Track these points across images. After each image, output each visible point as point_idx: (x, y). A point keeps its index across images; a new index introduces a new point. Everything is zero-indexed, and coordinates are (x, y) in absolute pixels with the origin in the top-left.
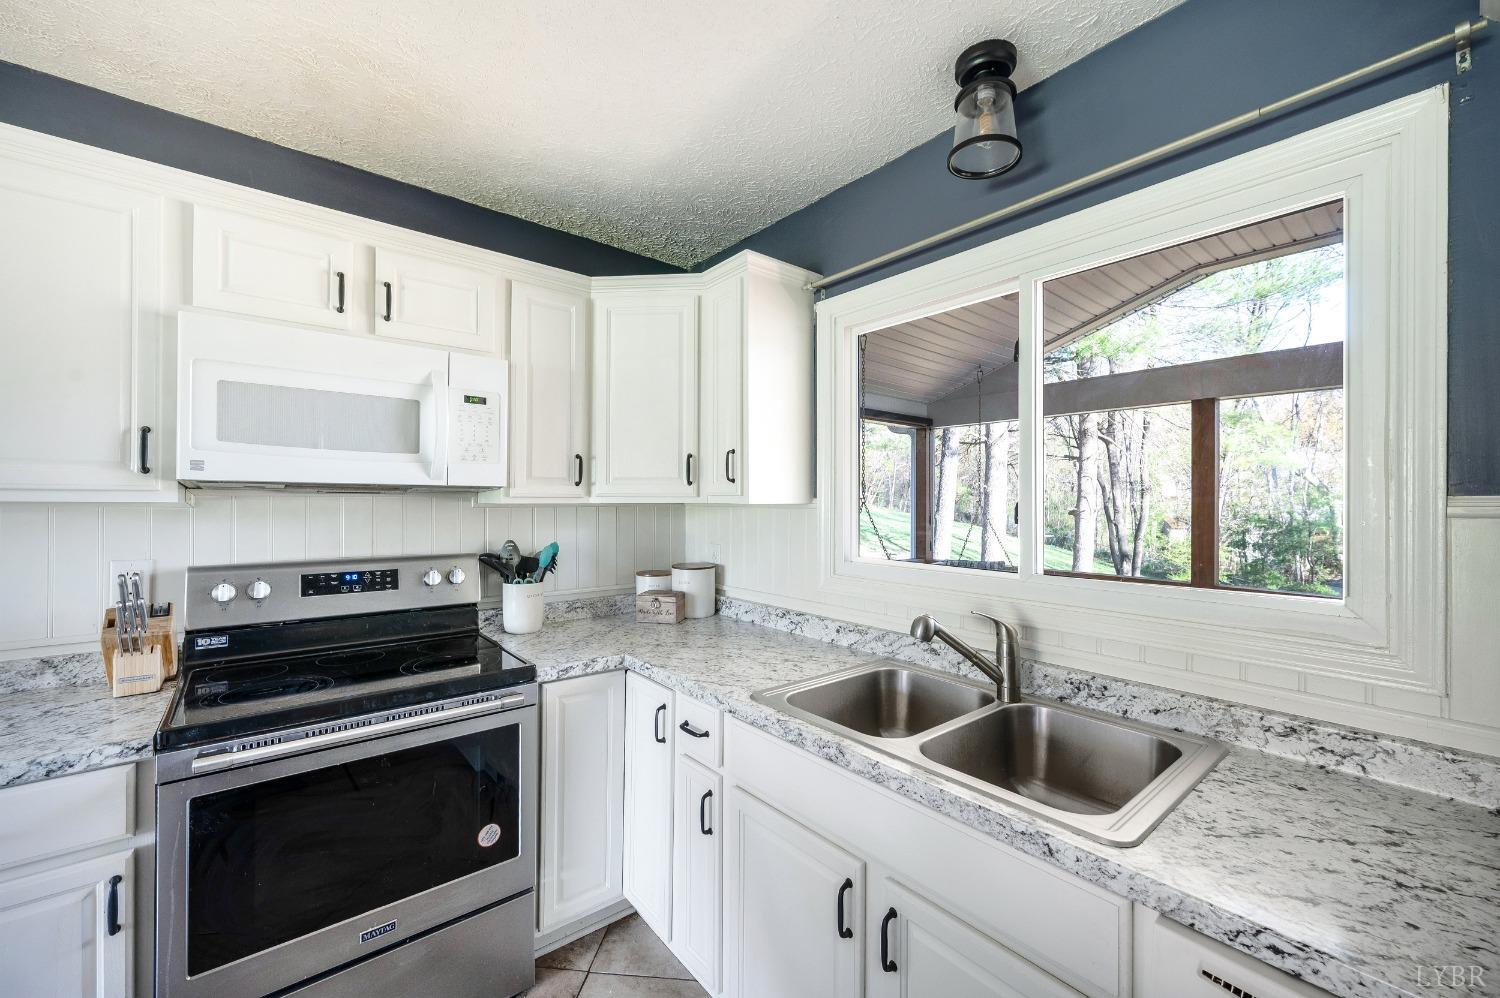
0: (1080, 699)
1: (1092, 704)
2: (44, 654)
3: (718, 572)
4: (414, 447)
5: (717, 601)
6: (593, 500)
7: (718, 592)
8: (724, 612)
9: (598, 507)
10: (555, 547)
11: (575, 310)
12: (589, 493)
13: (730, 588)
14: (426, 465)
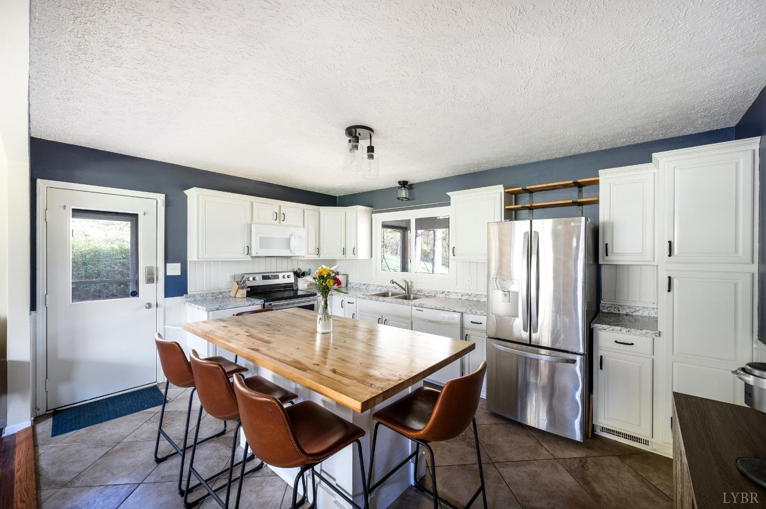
0: (419, 293)
1: (420, 294)
2: (220, 291)
3: (347, 276)
4: (289, 248)
5: (347, 283)
6: (320, 258)
7: (347, 281)
8: (348, 286)
9: (321, 260)
10: (310, 269)
11: (317, 214)
12: (319, 257)
13: (350, 280)
14: (291, 251)
